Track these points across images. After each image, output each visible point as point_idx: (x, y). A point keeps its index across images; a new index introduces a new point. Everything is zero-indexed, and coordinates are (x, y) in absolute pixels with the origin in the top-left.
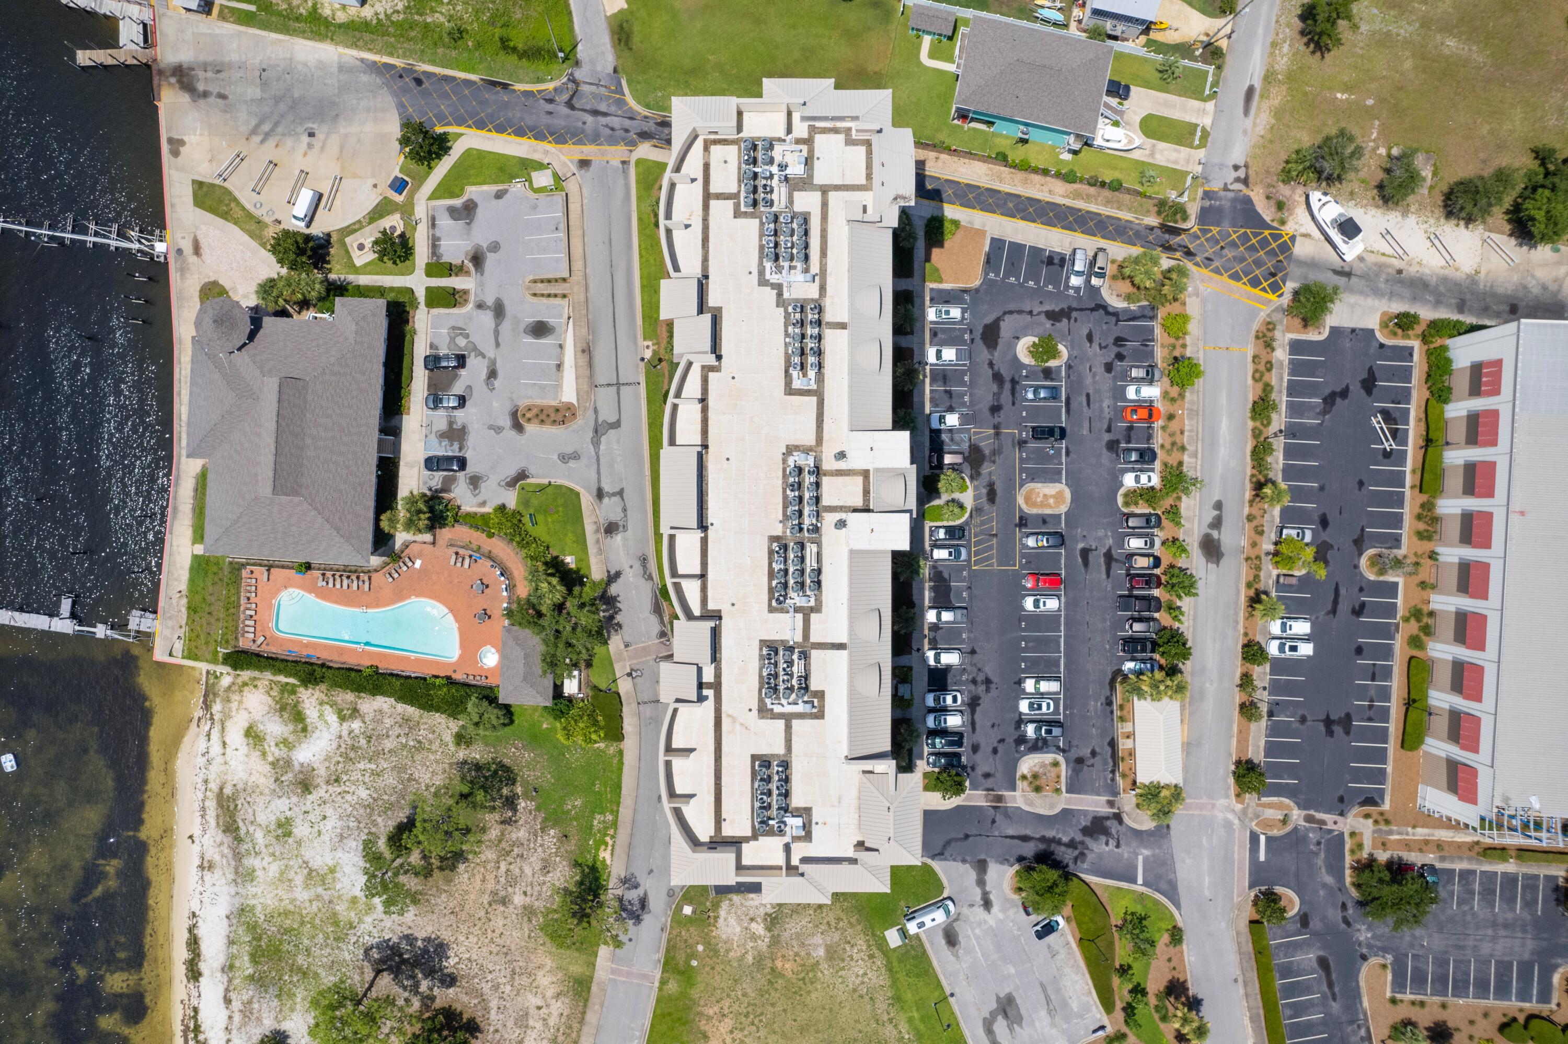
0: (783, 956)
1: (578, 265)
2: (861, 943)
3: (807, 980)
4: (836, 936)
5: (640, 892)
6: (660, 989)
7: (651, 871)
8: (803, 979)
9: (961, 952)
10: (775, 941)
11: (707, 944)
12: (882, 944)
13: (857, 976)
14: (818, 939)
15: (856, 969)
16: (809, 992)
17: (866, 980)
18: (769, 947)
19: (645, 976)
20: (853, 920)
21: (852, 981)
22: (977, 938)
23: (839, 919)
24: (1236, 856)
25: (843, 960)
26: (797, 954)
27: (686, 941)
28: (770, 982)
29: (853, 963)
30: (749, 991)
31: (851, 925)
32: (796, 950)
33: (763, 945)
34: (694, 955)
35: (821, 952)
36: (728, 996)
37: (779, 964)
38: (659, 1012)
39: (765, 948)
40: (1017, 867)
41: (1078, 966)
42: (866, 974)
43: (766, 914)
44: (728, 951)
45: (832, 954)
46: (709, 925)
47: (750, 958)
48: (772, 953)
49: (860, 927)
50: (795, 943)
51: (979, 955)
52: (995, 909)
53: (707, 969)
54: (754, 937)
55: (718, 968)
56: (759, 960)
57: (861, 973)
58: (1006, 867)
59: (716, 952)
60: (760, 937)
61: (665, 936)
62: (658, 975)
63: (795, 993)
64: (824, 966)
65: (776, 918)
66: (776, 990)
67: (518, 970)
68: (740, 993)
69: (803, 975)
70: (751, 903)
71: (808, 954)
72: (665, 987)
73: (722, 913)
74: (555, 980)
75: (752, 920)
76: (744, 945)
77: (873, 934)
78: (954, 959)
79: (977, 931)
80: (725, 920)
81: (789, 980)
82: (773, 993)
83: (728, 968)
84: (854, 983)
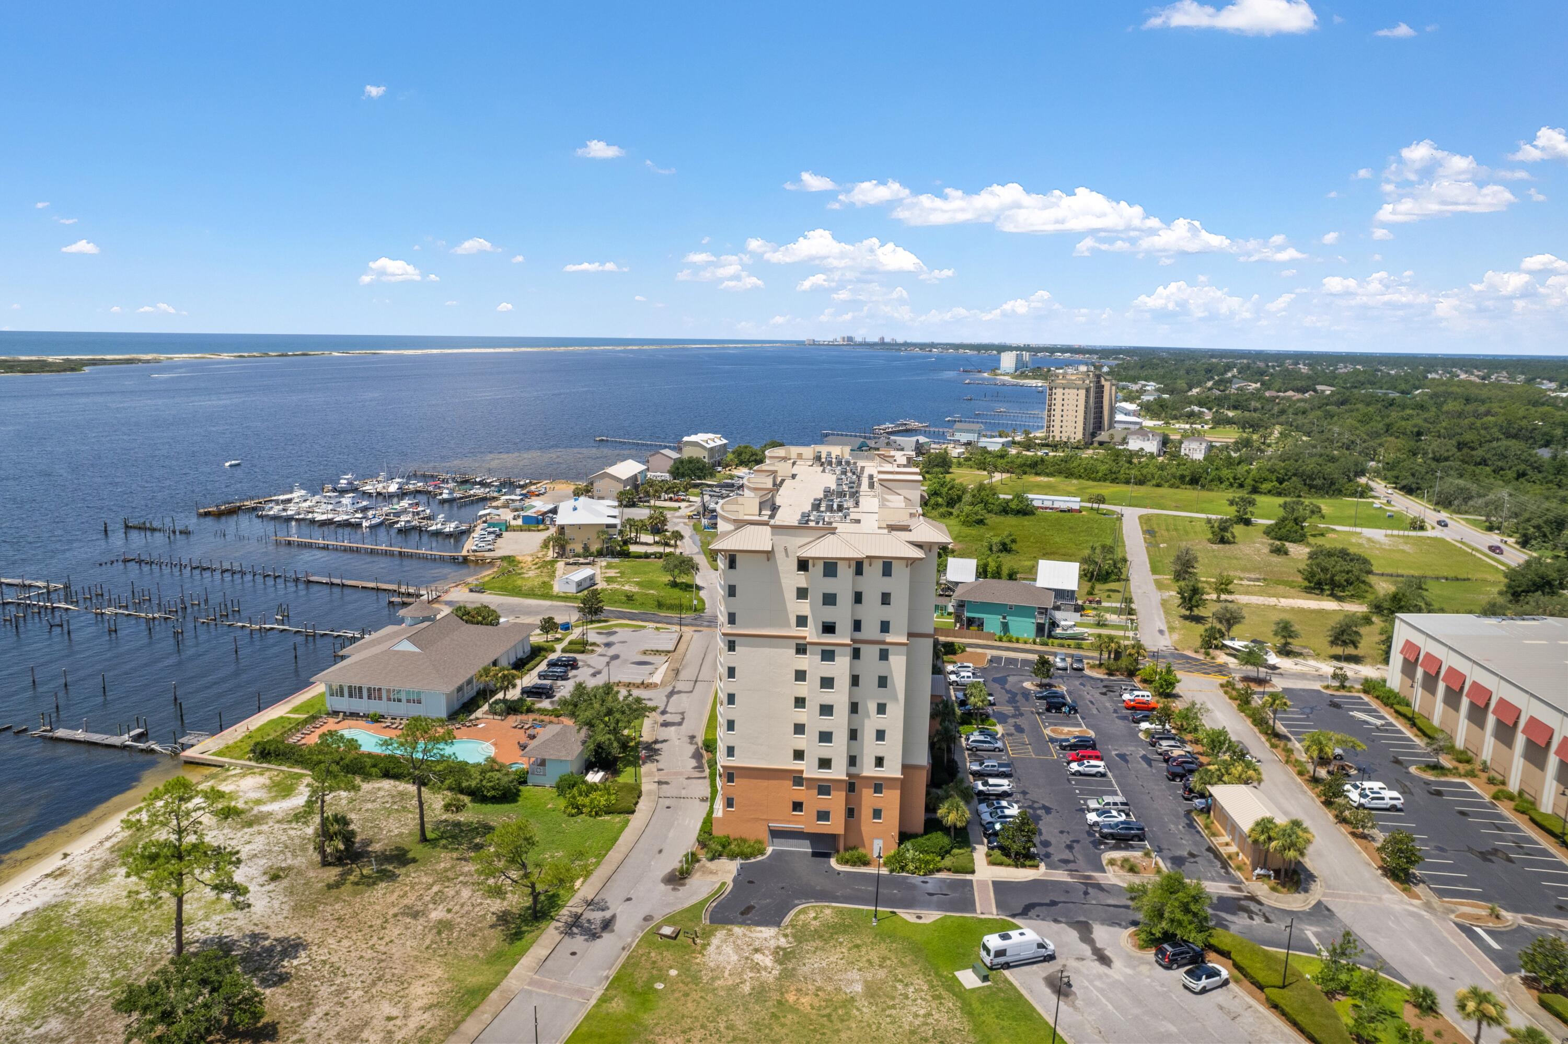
0: (799, 990)
2: (920, 982)
3: (834, 1017)
4: (882, 974)
5: (608, 914)
6: (597, 1006)
7: (629, 899)
8: (829, 1016)
9: (1079, 1003)
10: (787, 975)
11: (685, 969)
12: (954, 987)
13: (916, 1016)
14: (854, 975)
15: (914, 1009)
16: (838, 1031)
17: (930, 1020)
18: (777, 979)
19: (579, 992)
20: (906, 960)
21: (907, 1021)
22: (1101, 991)
23: (884, 959)
24: (1445, 934)
25: (893, 998)
26: (819, 989)
27: (654, 962)
28: (774, 1015)
29: (909, 1002)
30: (739, 1023)
31: (904, 965)
32: (818, 984)
33: (769, 978)
34: (664, 978)
35: (858, 988)
36: (703, 1027)
37: (791, 998)
38: (585, 1029)
39: (771, 980)
40: (1132, 929)
41: (1283, 1034)
42: (929, 1014)
43: (778, 947)
44: (713, 979)
45: (872, 992)
46: (694, 951)
47: (746, 988)
48: (782, 986)
49: (917, 968)
50: (818, 978)
51: (1110, 1007)
52: (1117, 963)
53: (677, 995)
54: (756, 968)
55: (694, 995)
56: (760, 992)
57: (922, 1012)
58: (1117, 929)
59: (696, 979)
60: (766, 968)
61: (625, 955)
62: (599, 992)
63: (815, 1030)
64: (862, 1003)
65: (790, 952)
66: (783, 1025)
67: (388, 976)
68: (722, 1026)
69: (828, 1011)
70: (759, 935)
71: (838, 990)
72: (604, 1005)
73: (715, 941)
74: (436, 990)
75: (756, 950)
76: (740, 974)
77: (937, 974)
78: (1071, 1010)
79: (1098, 983)
80: (718, 947)
81: (806, 1016)
82: (777, 1028)
83: (710, 997)
84: (911, 1023)
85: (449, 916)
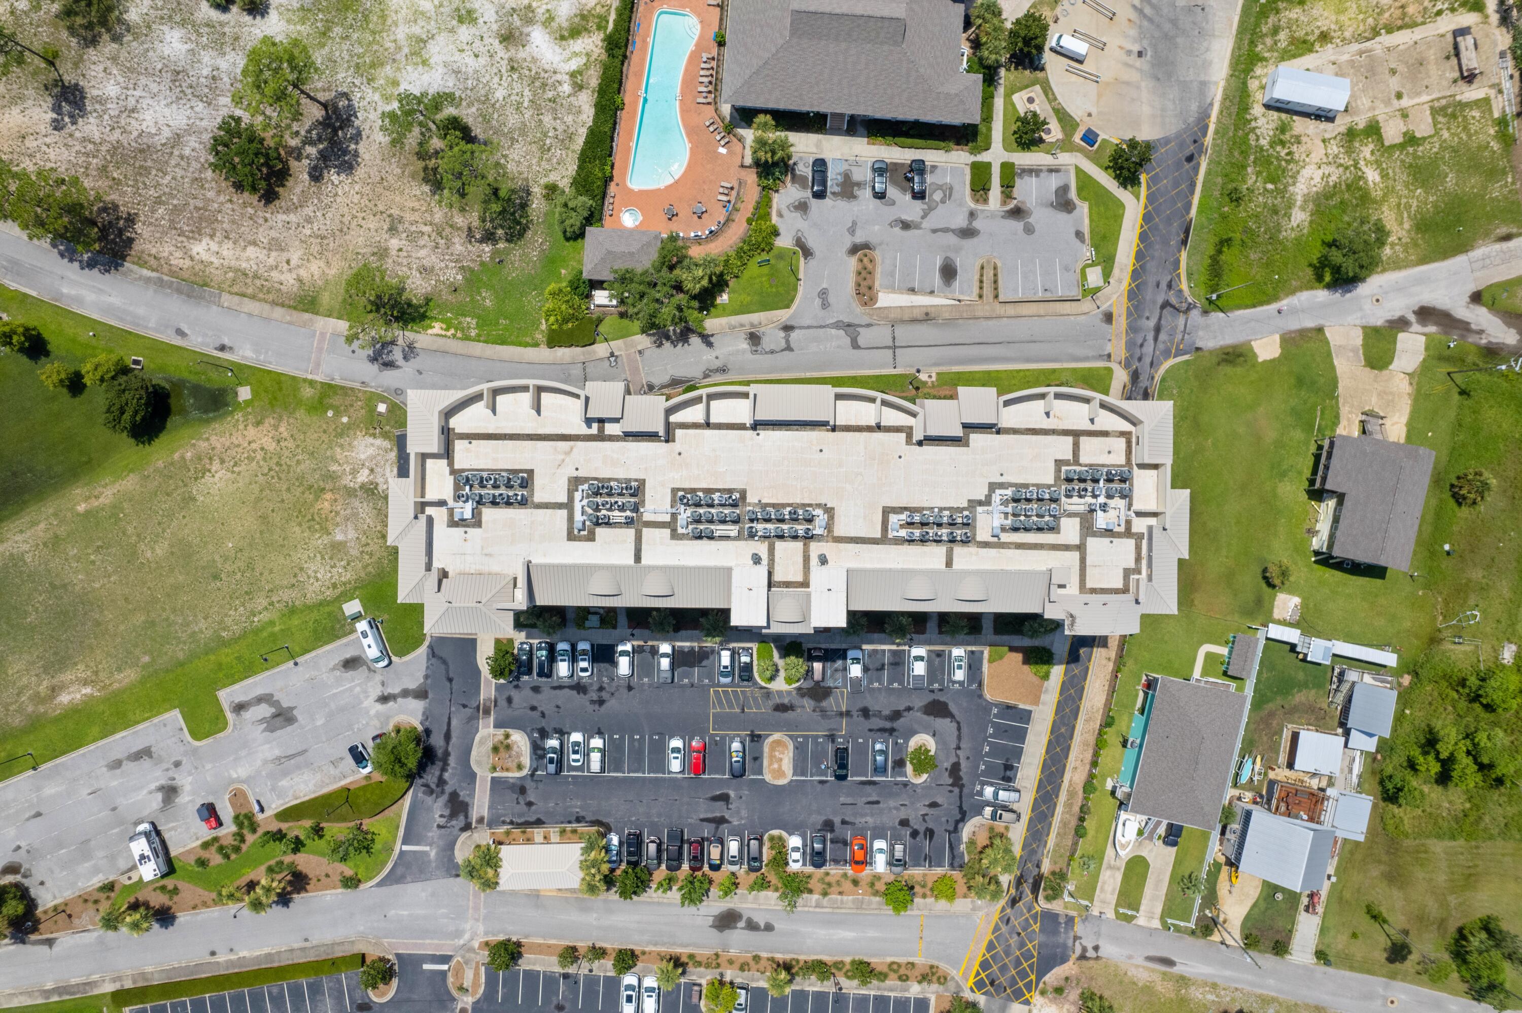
0: (336, 500)
1: (1010, 310)
2: (348, 576)
3: (312, 523)
4: (355, 552)
5: (400, 361)
6: (305, 380)
7: (420, 373)
8: (313, 520)
9: (338, 673)
10: (350, 493)
11: (349, 427)
12: (346, 596)
13: (316, 572)
14: (352, 534)
15: (322, 571)
16: (300, 525)
17: (312, 580)
18: (345, 486)
19: (318, 365)
20: (370, 569)
21: (311, 567)
22: (351, 689)
23: (371, 555)
24: (428, 941)
25: (331, 558)
26: (337, 513)
27: (352, 406)
28: (311, 487)
29: (328, 568)
30: (302, 466)
31: (365, 567)
32: (342, 512)
33: (347, 481)
34: (338, 413)
35: (339, 537)
36: (298, 446)
37: (329, 496)
38: (283, 378)
39: (344, 482)
40: (420, 728)
41: (322, 787)
42: (317, 580)
43: (377, 484)
44: (342, 446)
45: (337, 548)
46: (367, 429)
47: (334, 467)
48: (339, 489)
49: (363, 575)
50: (349, 511)
51: (335, 691)
52: (379, 707)
53: (324, 426)
54: (354, 472)
55: (325, 437)
56: (332, 477)
57: (319, 575)
58: (420, 717)
59: (341, 435)
60: (355, 478)
61: (357, 385)
62: (319, 378)
63: (300, 512)
64: (326, 539)
65: (373, 493)
66: (303, 493)
67: (325, 242)
68: (300, 457)
69: (317, 519)
70: (388, 470)
71: (337, 525)
72: (307, 384)
73: (379, 442)
74: (316, 277)
75: (372, 470)
76: (347, 462)
77: (356, 588)
78: (331, 666)
79: (358, 689)
80: (372, 445)
81: (312, 505)
82: (300, 490)
83: (324, 446)
84: (309, 568)
85: (394, 253)
